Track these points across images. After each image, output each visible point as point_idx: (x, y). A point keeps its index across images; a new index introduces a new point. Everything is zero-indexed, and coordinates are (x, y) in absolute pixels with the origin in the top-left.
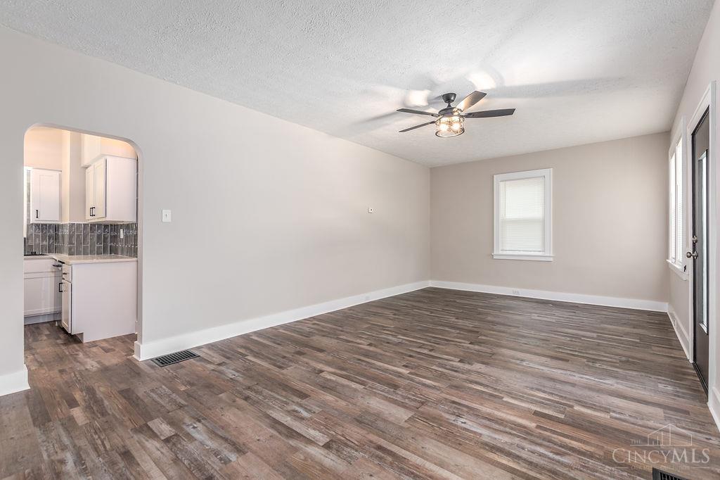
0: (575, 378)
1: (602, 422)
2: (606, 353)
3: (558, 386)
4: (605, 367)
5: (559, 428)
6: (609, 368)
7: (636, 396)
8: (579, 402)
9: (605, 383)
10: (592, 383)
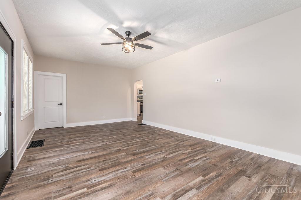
0: (69, 155)
1: (55, 149)
2: (62, 180)
3: (72, 151)
4: (60, 167)
5: (64, 144)
6: (57, 168)
7: (45, 159)
8: (63, 150)
9: (57, 159)
10: (61, 157)
